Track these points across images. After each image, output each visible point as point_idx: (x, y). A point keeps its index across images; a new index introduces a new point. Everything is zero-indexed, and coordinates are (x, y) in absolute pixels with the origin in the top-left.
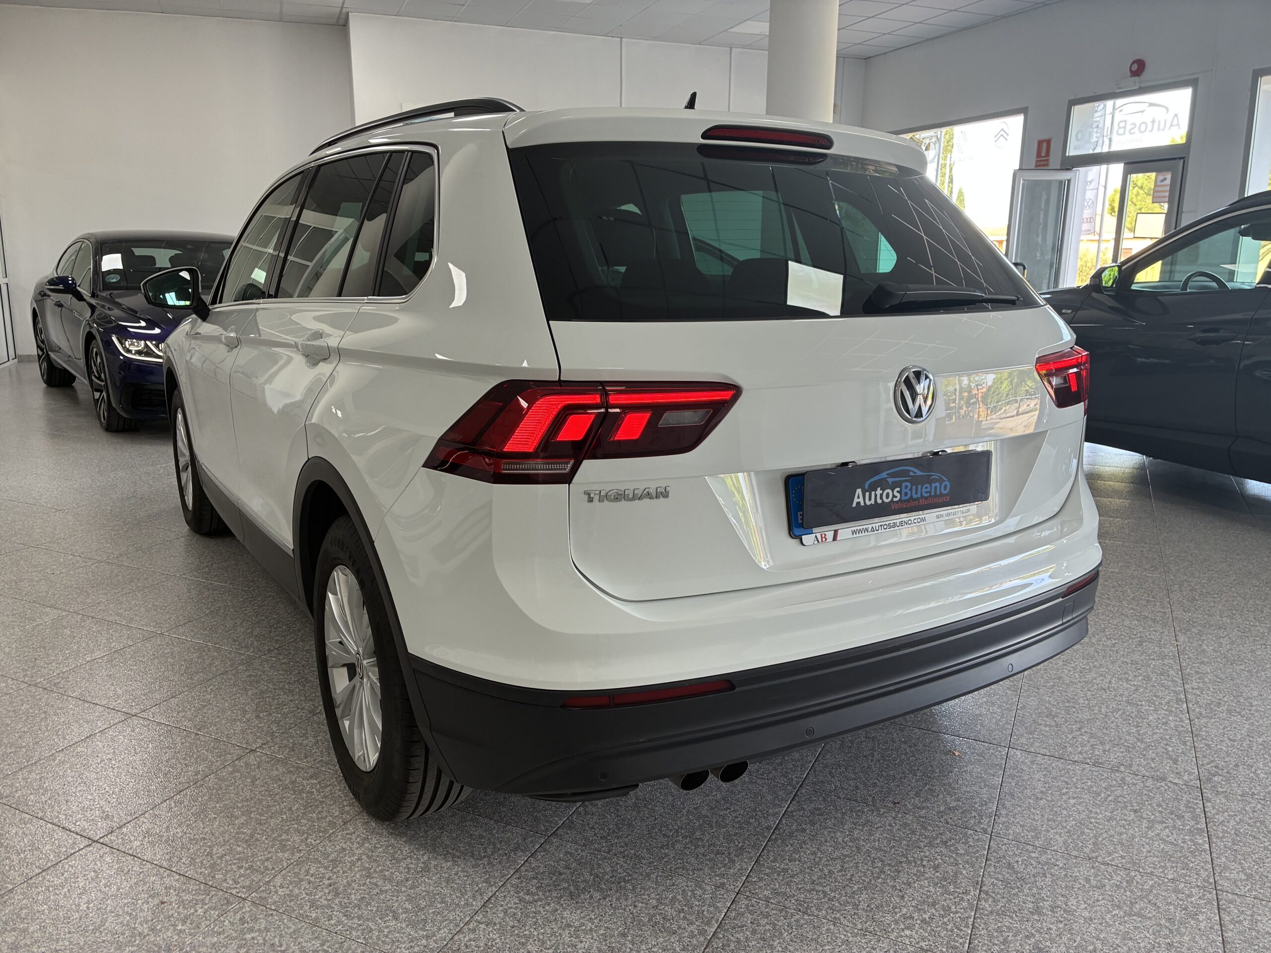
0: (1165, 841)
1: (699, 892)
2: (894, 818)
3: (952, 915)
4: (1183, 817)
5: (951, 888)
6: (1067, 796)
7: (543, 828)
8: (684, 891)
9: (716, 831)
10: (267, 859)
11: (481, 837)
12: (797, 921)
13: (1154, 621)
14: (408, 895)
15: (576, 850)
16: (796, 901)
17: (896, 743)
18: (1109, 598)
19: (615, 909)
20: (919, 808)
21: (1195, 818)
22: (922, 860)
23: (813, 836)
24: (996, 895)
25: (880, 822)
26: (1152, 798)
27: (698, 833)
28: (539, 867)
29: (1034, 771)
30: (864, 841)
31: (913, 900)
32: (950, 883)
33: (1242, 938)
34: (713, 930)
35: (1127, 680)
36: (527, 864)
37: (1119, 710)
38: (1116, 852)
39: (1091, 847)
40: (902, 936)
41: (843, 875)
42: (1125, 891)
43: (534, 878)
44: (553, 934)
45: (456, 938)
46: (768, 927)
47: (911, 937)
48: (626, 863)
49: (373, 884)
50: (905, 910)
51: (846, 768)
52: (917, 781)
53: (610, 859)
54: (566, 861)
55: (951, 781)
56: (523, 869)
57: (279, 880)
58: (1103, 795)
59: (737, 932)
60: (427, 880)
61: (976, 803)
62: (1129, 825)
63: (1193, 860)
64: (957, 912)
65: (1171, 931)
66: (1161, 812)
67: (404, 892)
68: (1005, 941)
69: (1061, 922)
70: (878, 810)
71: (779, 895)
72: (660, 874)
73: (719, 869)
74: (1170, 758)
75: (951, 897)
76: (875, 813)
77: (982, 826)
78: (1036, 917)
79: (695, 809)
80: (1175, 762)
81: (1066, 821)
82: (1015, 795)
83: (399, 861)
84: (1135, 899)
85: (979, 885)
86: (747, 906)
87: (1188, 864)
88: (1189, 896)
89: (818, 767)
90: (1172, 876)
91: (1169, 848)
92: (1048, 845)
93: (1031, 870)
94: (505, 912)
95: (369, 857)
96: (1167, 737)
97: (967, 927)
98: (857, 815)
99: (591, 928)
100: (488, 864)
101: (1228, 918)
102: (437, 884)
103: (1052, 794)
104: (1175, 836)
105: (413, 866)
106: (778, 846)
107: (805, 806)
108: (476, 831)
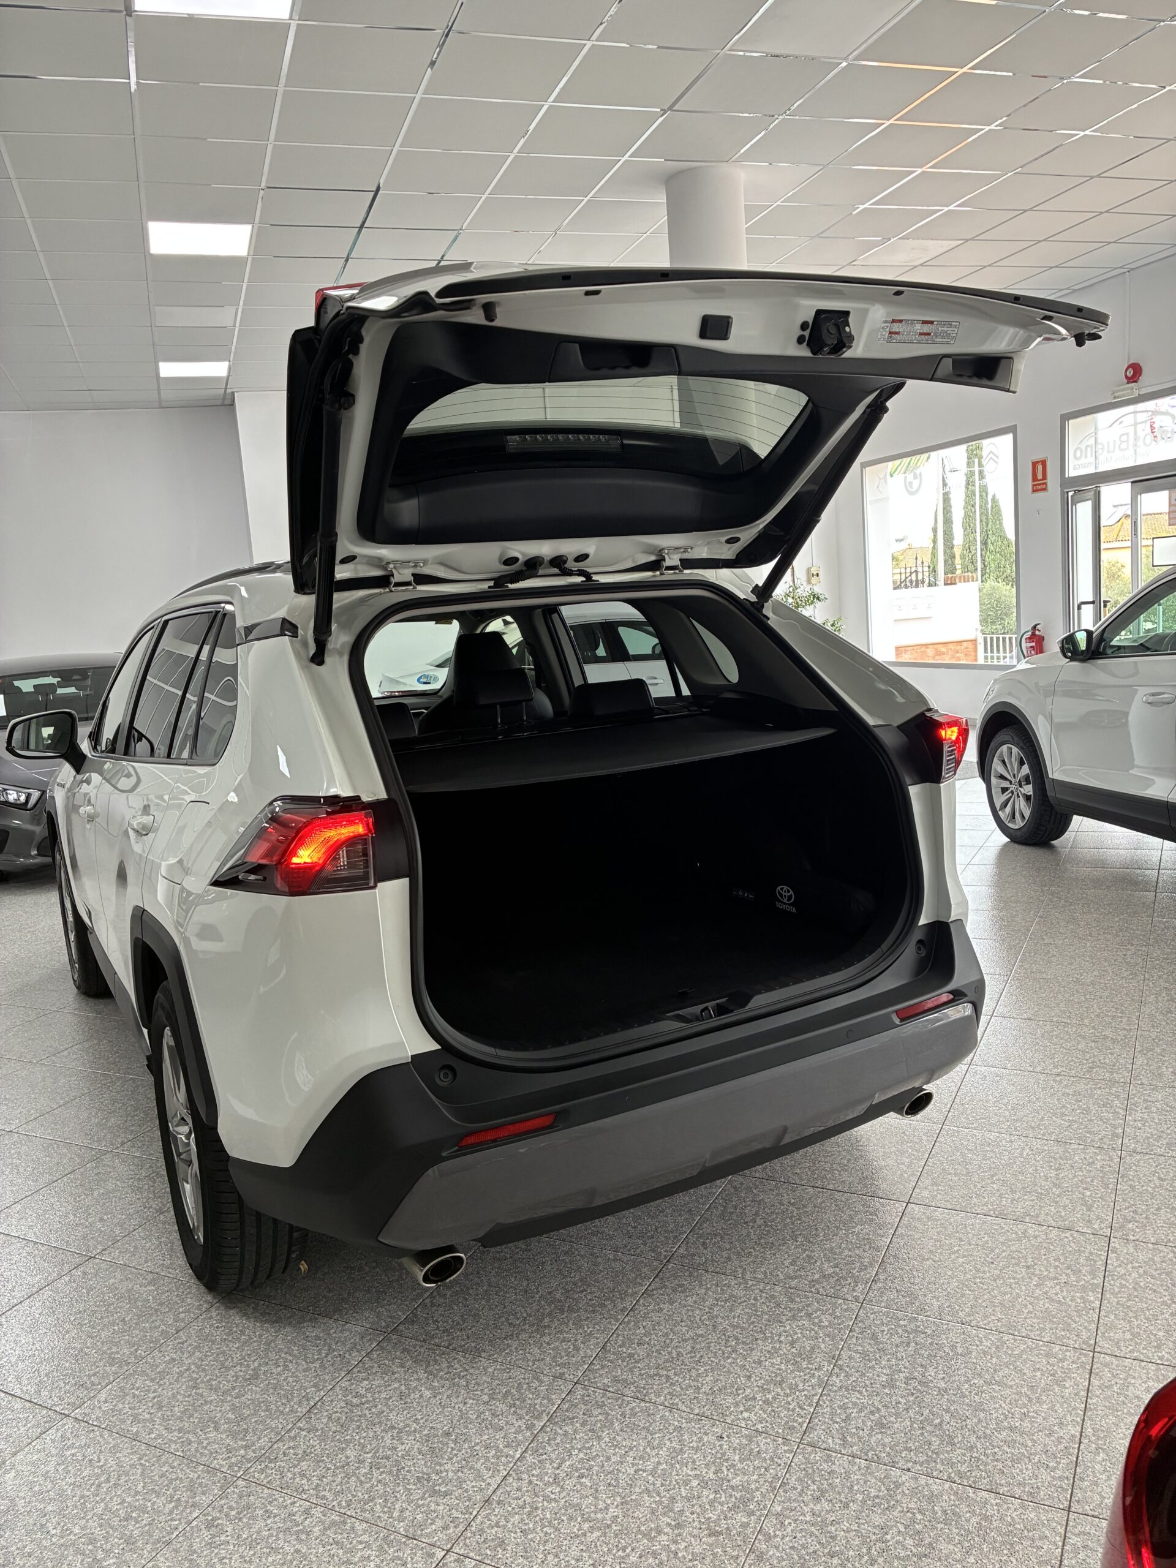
0: (1051, 1300)
1: (535, 1384)
2: (761, 1291)
3: (797, 1393)
4: (1080, 1271)
5: (804, 1365)
6: (957, 1255)
7: (384, 1324)
8: (520, 1384)
9: (567, 1317)
10: (94, 1375)
11: (318, 1338)
12: (632, 1409)
13: (1114, 1041)
14: (233, 1405)
15: (414, 1347)
16: (636, 1387)
17: (783, 1205)
18: (1069, 1017)
19: (444, 1407)
20: (791, 1278)
21: (1092, 1273)
22: (780, 1335)
23: (669, 1316)
24: (850, 1369)
25: (745, 1296)
26: (1050, 1251)
27: (546, 1320)
28: (372, 1367)
29: (928, 1229)
30: (723, 1318)
31: (761, 1378)
32: (804, 1359)
34: (542, 1424)
35: (1063, 1114)
36: (360, 1365)
37: (1043, 1151)
38: (994, 1315)
39: (967, 1310)
40: (739, 1419)
41: (691, 1357)
42: (992, 1357)
43: (364, 1380)
44: (376, 1437)
45: (275, 1446)
46: (600, 1417)
47: (749, 1419)
48: (464, 1357)
49: (198, 1394)
50: (749, 1391)
51: (722, 1238)
52: (797, 1247)
53: (449, 1354)
54: (402, 1359)
55: (833, 1245)
56: (356, 1370)
57: (103, 1395)
58: (997, 1251)
59: (567, 1424)
60: (254, 1388)
61: (855, 1268)
62: (1016, 1283)
63: (1078, 1319)
64: (803, 1390)
65: (1030, 1400)
66: (1056, 1267)
67: (229, 1401)
68: (848, 1418)
69: (913, 1394)
70: (746, 1283)
71: (619, 1383)
72: (498, 1367)
73: (561, 1358)
74: (1085, 1204)
75: (802, 1374)
76: (742, 1286)
77: (855, 1294)
78: (887, 1391)
79: (550, 1293)
80: (1089, 1208)
81: (949, 1283)
82: (901, 1256)
83: (228, 1369)
84: (1000, 1365)
85: (834, 1359)
86: (583, 1396)
87: (1070, 1325)
88: (1061, 1360)
89: (692, 1240)
90: (1048, 1339)
91: (1053, 1308)
92: (921, 1310)
93: (896, 1339)
94: (330, 1418)
95: (198, 1367)
96: (1089, 1180)
97: (810, 1405)
98: (722, 1290)
99: (415, 1429)
100: (320, 1367)
101: (1097, 1383)
102: (264, 1391)
103: (941, 1253)
104: (1065, 1294)
105: (242, 1374)
106: (630, 1330)
107: (667, 1283)
108: (312, 1333)
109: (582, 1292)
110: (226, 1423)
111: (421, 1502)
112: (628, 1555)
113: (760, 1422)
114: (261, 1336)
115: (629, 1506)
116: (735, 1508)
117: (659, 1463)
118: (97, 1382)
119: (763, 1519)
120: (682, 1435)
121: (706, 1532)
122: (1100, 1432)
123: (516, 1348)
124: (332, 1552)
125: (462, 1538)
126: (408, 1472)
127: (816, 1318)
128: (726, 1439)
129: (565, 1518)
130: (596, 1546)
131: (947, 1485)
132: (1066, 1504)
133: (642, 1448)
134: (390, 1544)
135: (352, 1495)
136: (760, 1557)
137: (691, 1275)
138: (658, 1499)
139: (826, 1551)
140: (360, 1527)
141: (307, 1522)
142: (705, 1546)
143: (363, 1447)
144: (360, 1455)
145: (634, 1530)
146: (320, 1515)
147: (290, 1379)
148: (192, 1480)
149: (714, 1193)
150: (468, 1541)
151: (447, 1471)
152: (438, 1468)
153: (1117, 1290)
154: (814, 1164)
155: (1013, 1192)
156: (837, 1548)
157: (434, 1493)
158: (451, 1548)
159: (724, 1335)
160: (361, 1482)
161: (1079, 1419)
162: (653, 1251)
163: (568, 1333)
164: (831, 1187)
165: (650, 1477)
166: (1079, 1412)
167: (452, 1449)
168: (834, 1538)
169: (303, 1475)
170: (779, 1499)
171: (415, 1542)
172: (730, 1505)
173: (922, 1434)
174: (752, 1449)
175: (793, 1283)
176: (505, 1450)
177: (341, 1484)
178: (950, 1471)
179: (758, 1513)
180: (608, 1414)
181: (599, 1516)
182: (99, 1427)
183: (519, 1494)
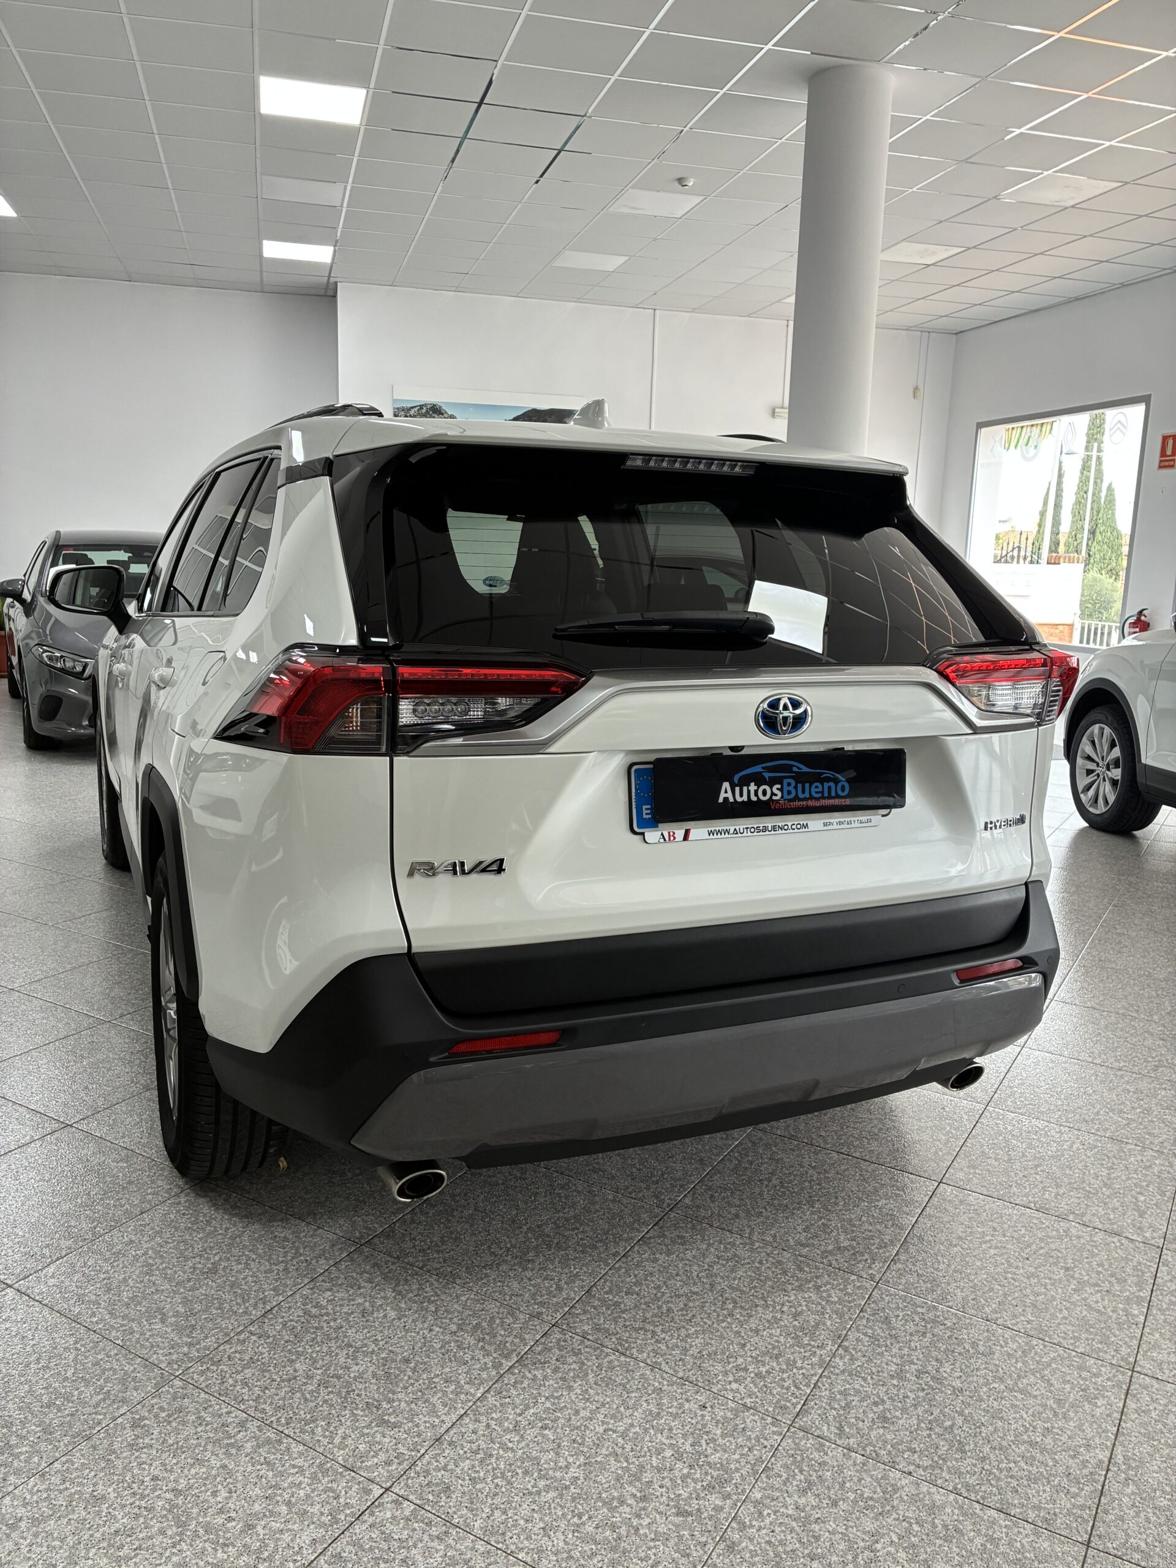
0: (1090, 1308)
1: (509, 1321)
2: (768, 1255)
3: (795, 1370)
4: (1125, 1281)
5: (806, 1340)
6: (988, 1245)
7: (358, 1234)
8: (492, 1319)
9: (553, 1253)
10: (47, 1246)
11: (286, 1239)
12: (610, 1362)
14: (185, 1298)
15: (386, 1263)
16: (617, 1339)
17: (803, 1167)
18: (1137, 1011)
19: (407, 1331)
20: (803, 1245)
21: (1140, 1285)
22: (783, 1305)
23: (664, 1267)
24: (857, 1352)
25: (749, 1257)
26: (1093, 1255)
27: (531, 1254)
28: (338, 1278)
29: (959, 1213)
30: (722, 1278)
31: (756, 1349)
32: (806, 1334)
33: (1143, 1431)
34: (510, 1364)
35: (1121, 1111)
36: (326, 1274)
37: (1096, 1147)
38: (1024, 1315)
39: (994, 1306)
40: (726, 1390)
41: (683, 1315)
42: (1017, 1361)
43: (328, 1290)
45: (222, 1348)
46: (574, 1366)
47: (737, 1391)
48: (437, 1281)
49: (150, 1282)
50: (742, 1360)
51: (732, 1193)
52: (812, 1213)
53: (421, 1275)
54: (371, 1274)
55: (853, 1216)
56: (320, 1278)
57: (52, 1269)
58: (1034, 1246)
59: (537, 1368)
60: (210, 1283)
61: (874, 1244)
62: (1052, 1284)
63: (1118, 1333)
64: (802, 1368)
65: (1056, 1414)
66: (1098, 1273)
67: (182, 1293)
68: (848, 1405)
69: (923, 1390)
70: (753, 1244)
71: (600, 1332)
72: (472, 1296)
73: (541, 1297)
74: (1137, 1209)
75: (802, 1350)
76: (747, 1247)
77: (870, 1272)
78: (895, 1382)
79: (539, 1226)
80: (1142, 1214)
81: (976, 1273)
82: (926, 1238)
83: (186, 1259)
84: (1026, 1372)
85: (840, 1339)
86: (559, 1340)
87: (1108, 1337)
88: (1096, 1375)
89: (700, 1190)
90: (1082, 1350)
91: (1092, 1317)
92: (942, 1299)
93: (911, 1327)
94: (284, 1325)
95: (157, 1252)
96: (1144, 1184)
97: (807, 1385)
98: (725, 1248)
99: (373, 1350)
100: (284, 1270)
101: (1134, 1406)
102: (220, 1288)
103: (971, 1241)
104: (1106, 1302)
105: (200, 1266)
106: (619, 1276)
107: (667, 1233)
108: (281, 1233)
109: (573, 1230)
110: (174, 1316)
111: (366, 1431)
112: (583, 1524)
113: (750, 1396)
114: (227, 1229)
115: (592, 1469)
116: (710, 1488)
117: (632, 1425)
118: (48, 1254)
119: (739, 1504)
120: (661, 1399)
121: (674, 1511)
122: (1131, 1461)
123: (494, 1279)
124: (261, 1473)
125: (405, 1477)
126: (358, 1395)
127: (824, 1291)
128: (710, 1409)
129: (520, 1471)
130: (549, 1508)
131: (952, 1497)
132: (1086, 1537)
133: (615, 1406)
134: (325, 1473)
135: (294, 1412)
136: (731, 1548)
137: (693, 1228)
138: (625, 1464)
139: (806, 1552)
140: (296, 1448)
141: (240, 1436)
142: (671, 1526)
143: (314, 1363)
144: (310, 1370)
145: (594, 1497)
146: (256, 1430)
147: (250, 1279)
148: (126, 1373)
149: (730, 1146)
150: (410, 1481)
151: (400, 1401)
152: (390, 1395)
153: (1165, 1306)
154: (842, 1128)
155: (1058, 1186)
156: (819, 1551)
157: (383, 1422)
158: (391, 1487)
159: (722, 1296)
160: (306, 1400)
161: (1109, 1444)
162: (657, 1197)
163: (553, 1270)
164: (857, 1155)
165: (620, 1440)
166: (1110, 1435)
167: (409, 1377)
168: (817, 1538)
169: (245, 1384)
170: (760, 1485)
171: (353, 1474)
172: (705, 1484)
173: (929, 1436)
174: (737, 1425)
175: (805, 1251)
176: (466, 1387)
177: (284, 1399)
178: (957, 1481)
179: (735, 1497)
180: (583, 1364)
181: (558, 1474)
182: (40, 1302)
183: (474, 1437)
